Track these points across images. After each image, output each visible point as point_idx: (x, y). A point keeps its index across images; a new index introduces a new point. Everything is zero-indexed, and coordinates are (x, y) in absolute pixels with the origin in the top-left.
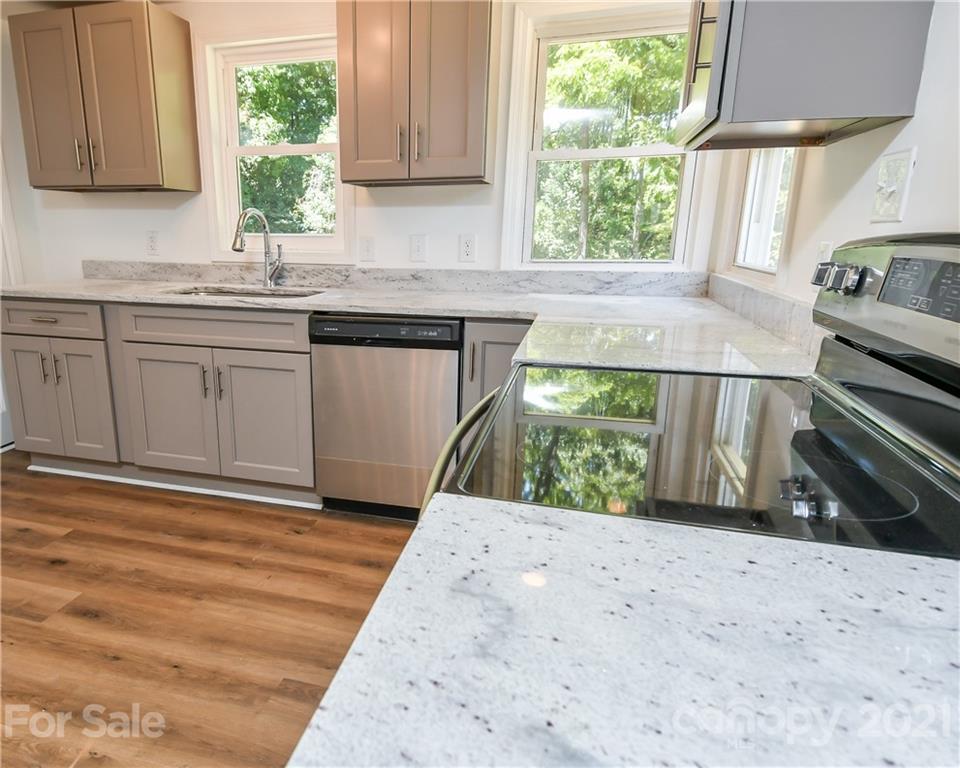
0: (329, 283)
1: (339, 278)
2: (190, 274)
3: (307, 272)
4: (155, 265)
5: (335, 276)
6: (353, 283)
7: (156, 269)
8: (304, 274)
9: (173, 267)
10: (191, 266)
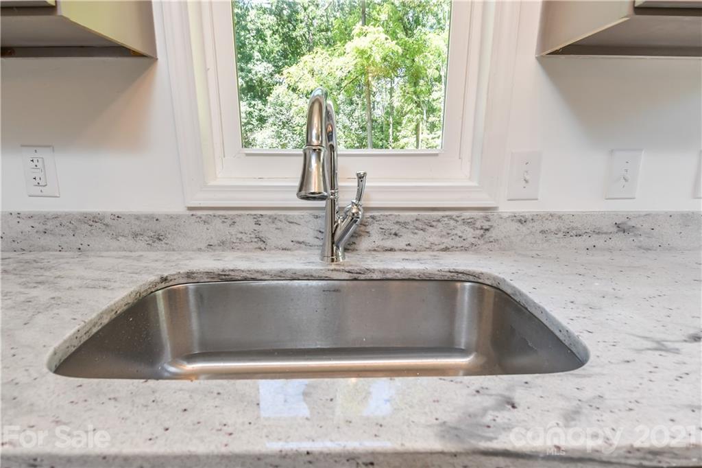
0: (447, 242)
1: (469, 233)
2: (135, 235)
3: (404, 224)
4: (45, 218)
5: (461, 229)
6: (496, 241)
7: (50, 225)
8: (396, 228)
9: (93, 220)
10: (138, 218)
